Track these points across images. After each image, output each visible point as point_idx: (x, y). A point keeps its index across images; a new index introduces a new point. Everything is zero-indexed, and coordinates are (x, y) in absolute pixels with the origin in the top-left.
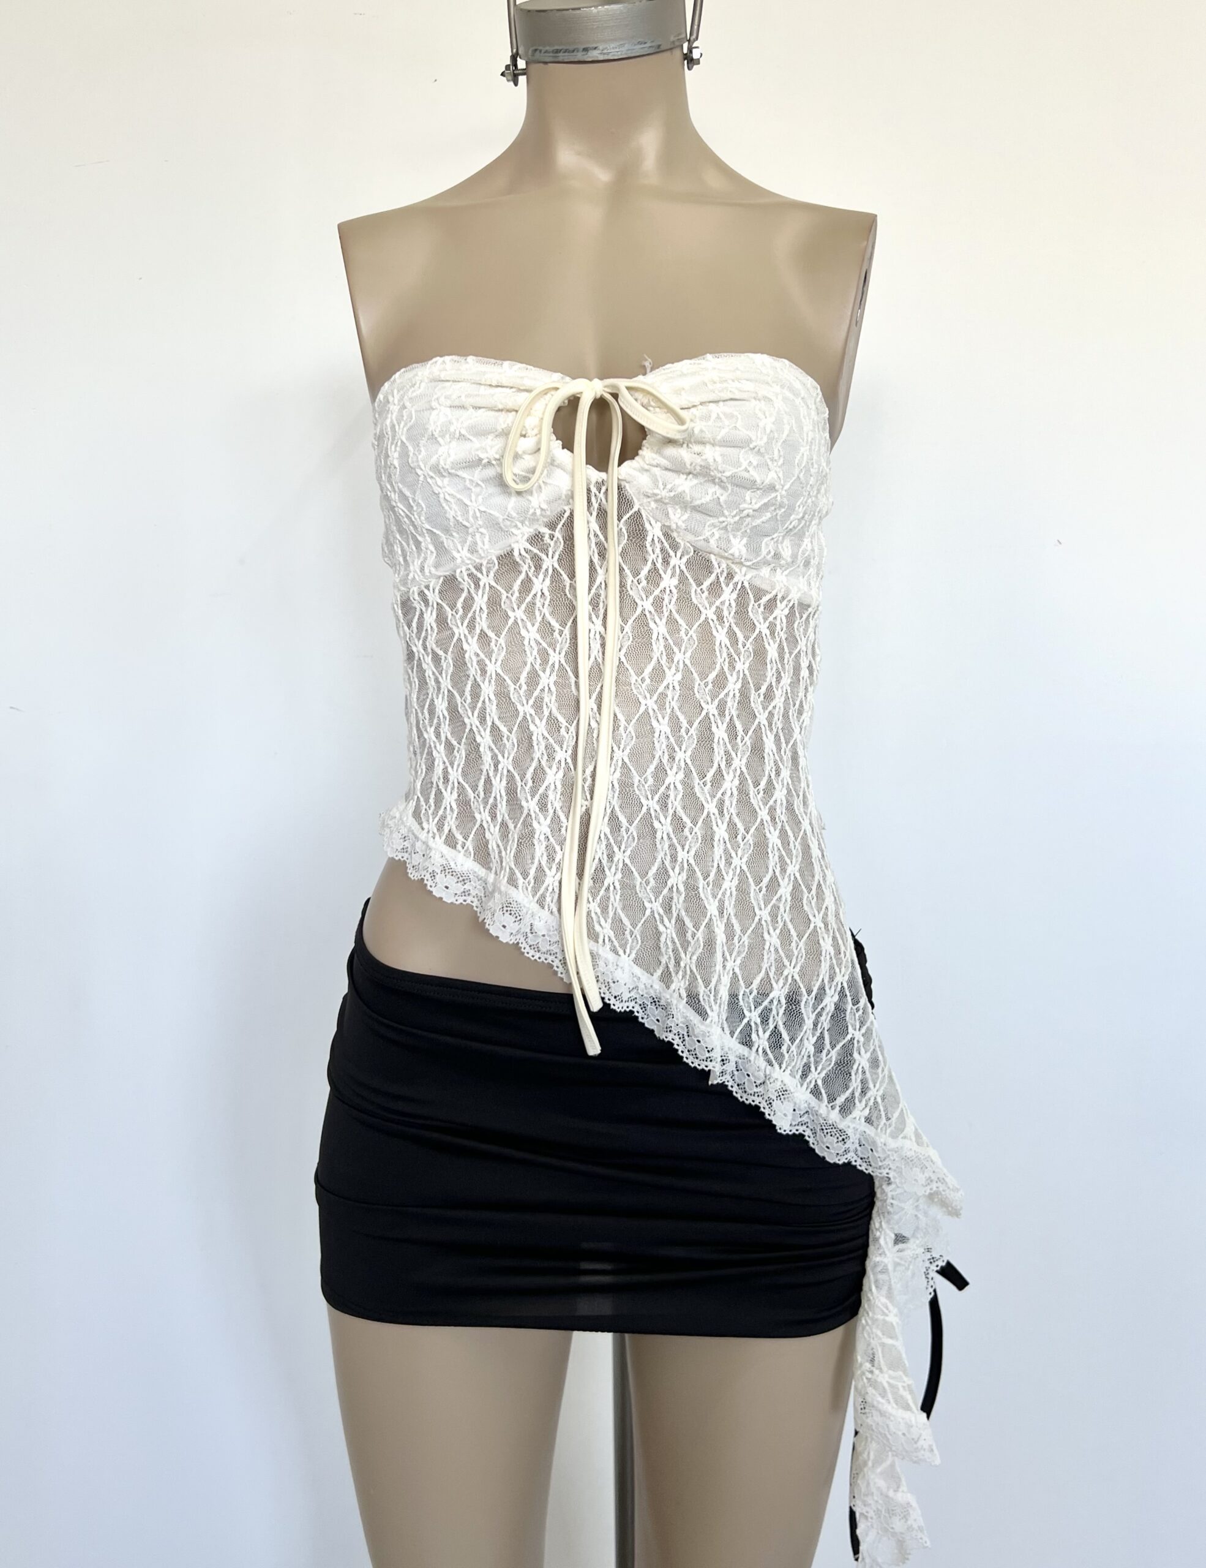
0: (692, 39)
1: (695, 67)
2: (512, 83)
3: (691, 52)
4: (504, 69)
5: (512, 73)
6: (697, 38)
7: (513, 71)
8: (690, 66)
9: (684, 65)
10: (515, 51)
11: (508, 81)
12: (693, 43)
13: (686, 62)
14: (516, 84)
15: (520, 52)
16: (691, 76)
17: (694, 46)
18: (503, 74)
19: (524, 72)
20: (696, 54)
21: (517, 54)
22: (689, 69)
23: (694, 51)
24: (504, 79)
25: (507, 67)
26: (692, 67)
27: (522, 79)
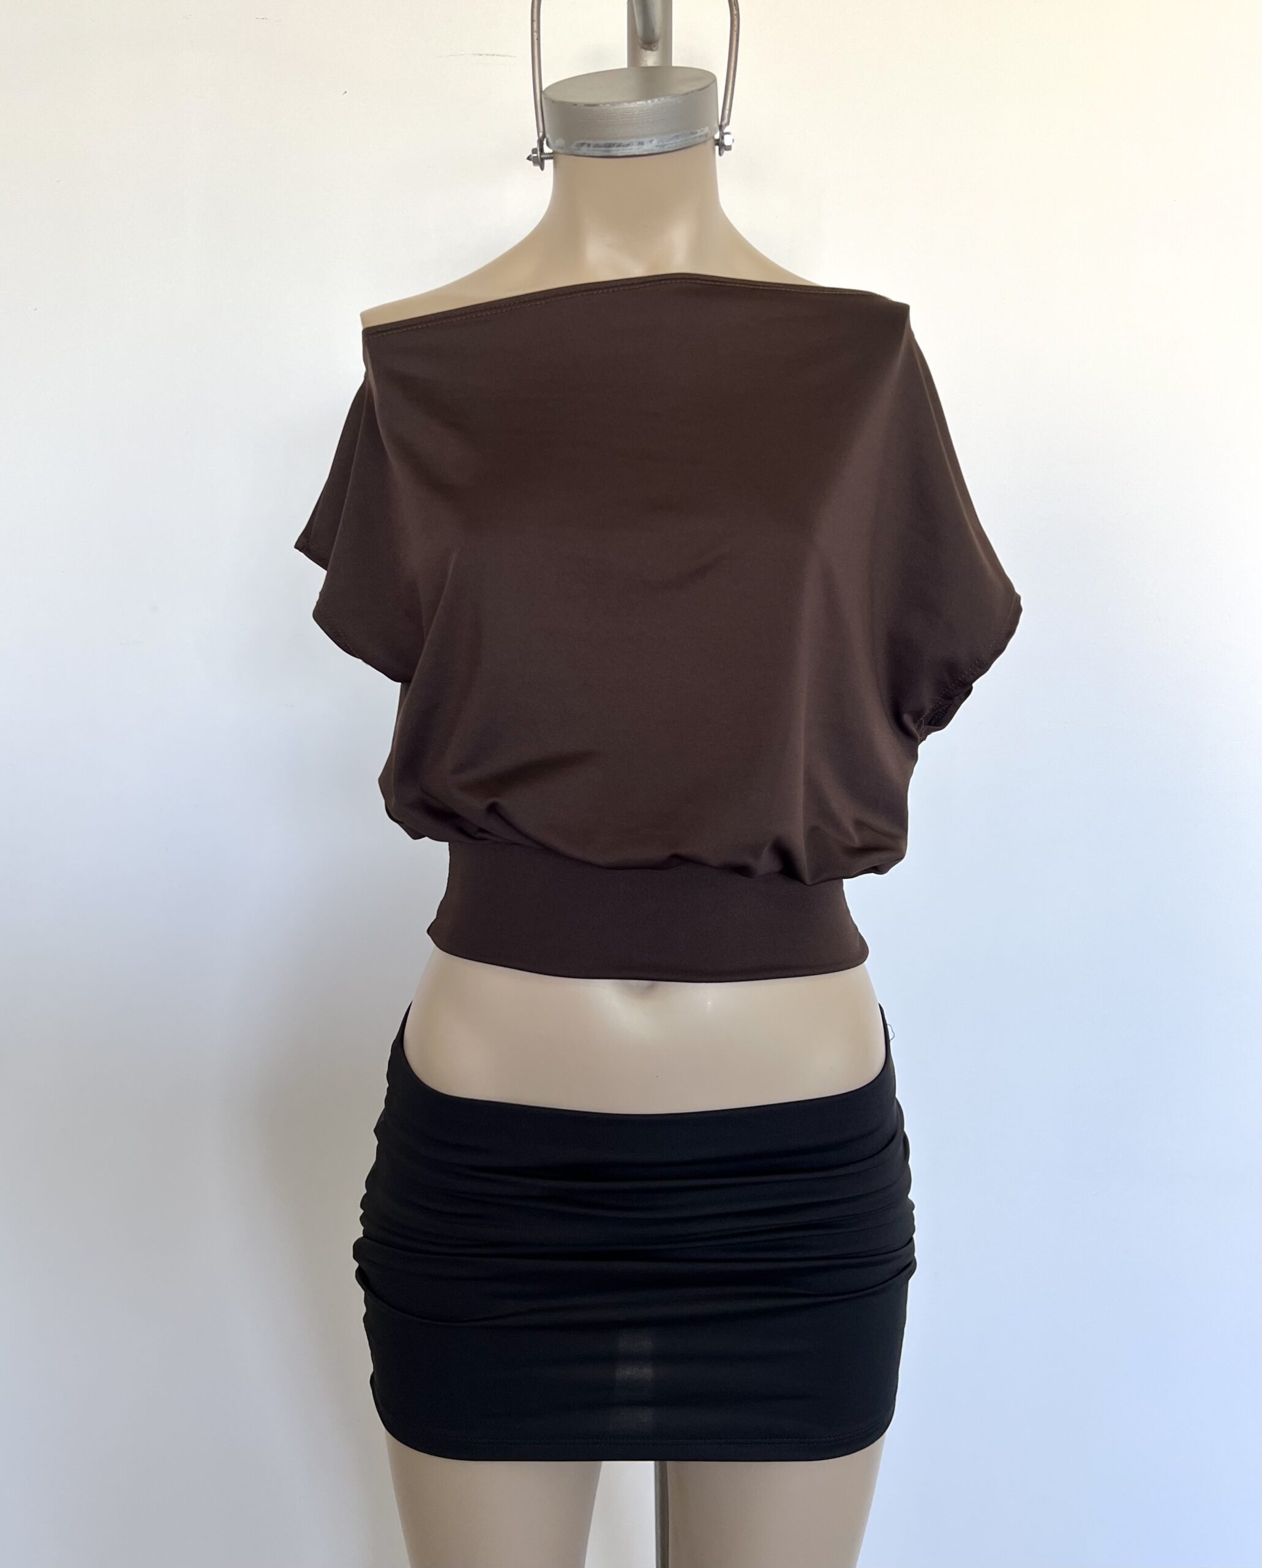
0: (723, 124)
1: (725, 152)
2: (538, 168)
3: (723, 138)
4: (530, 153)
5: (538, 159)
6: (728, 123)
7: (541, 154)
8: (721, 151)
9: (714, 150)
10: (541, 134)
11: (535, 163)
12: (724, 128)
13: (717, 148)
14: (542, 168)
15: (548, 135)
16: (723, 163)
17: (725, 131)
18: (529, 158)
19: (551, 156)
20: (727, 141)
21: (544, 136)
22: (720, 154)
23: (726, 137)
24: (531, 163)
25: (534, 151)
26: (723, 152)
27: (549, 164)
